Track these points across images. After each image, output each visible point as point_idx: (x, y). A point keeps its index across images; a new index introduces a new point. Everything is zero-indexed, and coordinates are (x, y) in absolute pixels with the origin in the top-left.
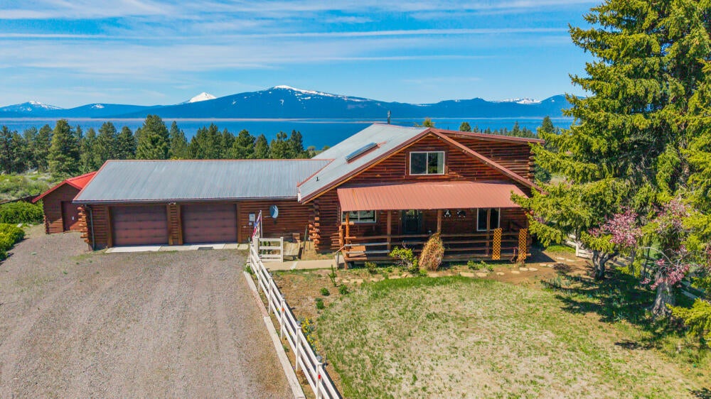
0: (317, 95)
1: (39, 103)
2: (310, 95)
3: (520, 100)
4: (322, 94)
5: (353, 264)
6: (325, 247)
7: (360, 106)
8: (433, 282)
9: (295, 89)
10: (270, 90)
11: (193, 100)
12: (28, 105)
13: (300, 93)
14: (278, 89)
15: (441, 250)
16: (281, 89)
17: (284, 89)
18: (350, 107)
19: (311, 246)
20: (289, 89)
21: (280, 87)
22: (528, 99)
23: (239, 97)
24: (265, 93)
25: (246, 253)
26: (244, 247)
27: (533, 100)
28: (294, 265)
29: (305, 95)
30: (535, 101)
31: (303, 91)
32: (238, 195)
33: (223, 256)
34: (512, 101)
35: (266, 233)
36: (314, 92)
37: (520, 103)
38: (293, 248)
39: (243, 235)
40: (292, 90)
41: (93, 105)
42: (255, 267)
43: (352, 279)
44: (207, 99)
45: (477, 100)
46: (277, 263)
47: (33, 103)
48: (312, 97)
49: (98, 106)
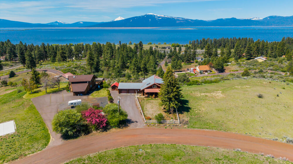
0: (164, 17)
1: (61, 22)
2: (161, 17)
3: (253, 18)
4: (166, 17)
5: (146, 97)
6: (143, 95)
7: (182, 21)
8: (153, 99)
9: (155, 15)
10: (145, 15)
11: (116, 20)
12: (57, 22)
13: (157, 16)
14: (148, 15)
15: (154, 96)
16: (149, 15)
17: (151, 15)
18: (178, 22)
19: (142, 94)
20: (153, 15)
21: (149, 14)
22: (256, 18)
23: (133, 18)
24: (143, 16)
25: (135, 95)
26: (135, 94)
27: (259, 18)
28: (140, 97)
29: (159, 17)
30: (260, 19)
31: (158, 15)
32: (134, 89)
33: (133, 95)
34: (249, 19)
35: (138, 93)
36: (163, 16)
37: (253, 19)
38: (140, 95)
39: (135, 93)
40: (154, 15)
41: (79, 22)
42: (136, 97)
43: (145, 99)
44: (121, 19)
45: (233, 18)
46: (138, 96)
47: (58, 21)
48: (162, 18)
49: (81, 23)
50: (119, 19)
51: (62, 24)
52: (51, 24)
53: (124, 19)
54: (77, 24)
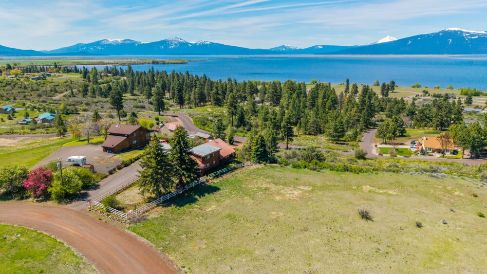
0: (484, 34)
1: (289, 45)
9: (464, 30)
10: (441, 32)
11: (380, 42)
12: (283, 46)
13: (468, 33)
14: (448, 31)
16: (451, 31)
20: (458, 31)
21: (450, 29)
23: (414, 38)
24: (436, 35)
29: (473, 35)
31: (471, 32)
36: (482, 32)
40: (461, 31)
41: (317, 46)
44: (390, 40)
47: (286, 45)
48: (479, 36)
49: (319, 47)
50: (387, 39)
51: (291, 49)
52: (275, 50)
53: (395, 39)
54: (313, 50)
